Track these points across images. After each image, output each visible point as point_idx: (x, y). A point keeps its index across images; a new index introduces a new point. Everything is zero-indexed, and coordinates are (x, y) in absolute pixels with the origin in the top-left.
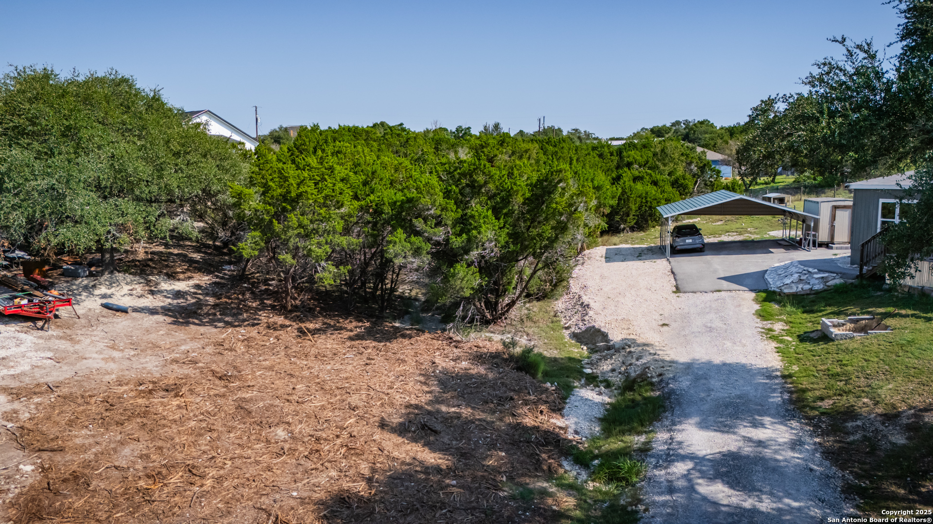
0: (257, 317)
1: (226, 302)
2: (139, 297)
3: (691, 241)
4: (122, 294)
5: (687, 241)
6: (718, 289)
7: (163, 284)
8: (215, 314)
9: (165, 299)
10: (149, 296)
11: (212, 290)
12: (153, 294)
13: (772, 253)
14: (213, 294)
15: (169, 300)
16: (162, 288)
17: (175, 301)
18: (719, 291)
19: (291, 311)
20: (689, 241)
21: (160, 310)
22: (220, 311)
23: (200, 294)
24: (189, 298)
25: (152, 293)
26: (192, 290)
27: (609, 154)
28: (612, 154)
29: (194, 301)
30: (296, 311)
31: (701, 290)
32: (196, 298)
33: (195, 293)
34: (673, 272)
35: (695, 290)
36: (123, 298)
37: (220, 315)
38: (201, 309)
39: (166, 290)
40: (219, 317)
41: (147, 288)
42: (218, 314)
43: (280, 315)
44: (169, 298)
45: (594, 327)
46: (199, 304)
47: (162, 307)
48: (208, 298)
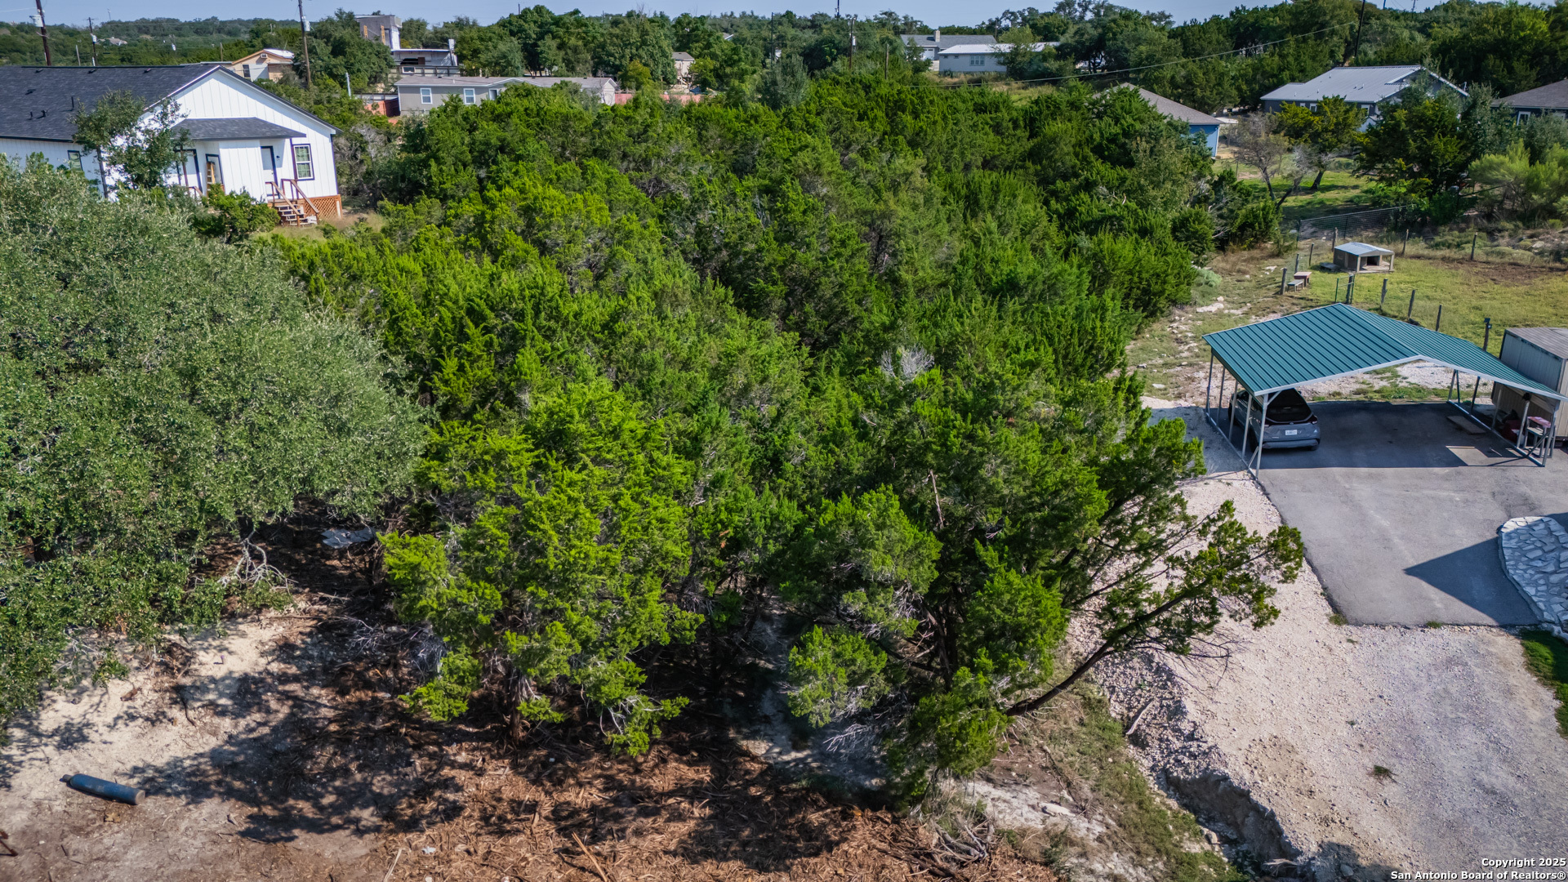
0: (447, 772)
1: (361, 703)
2: (153, 723)
3: (1295, 432)
4: (110, 720)
5: (1288, 433)
6: (1429, 619)
7: (202, 656)
8: (345, 772)
9: (216, 720)
10: (176, 712)
11: (321, 658)
12: (185, 705)
13: (1458, 462)
14: (325, 670)
15: (226, 724)
16: (204, 672)
17: (242, 723)
18: (1434, 625)
19: (525, 746)
20: (1292, 432)
21: (213, 776)
22: (357, 758)
23: (296, 679)
24: (273, 705)
25: (181, 696)
26: (275, 667)
27: (1010, 125)
28: (1016, 126)
29: (283, 711)
30: (536, 746)
31: (1393, 619)
32: (286, 696)
33: (284, 678)
35: (1380, 620)
36: (113, 736)
37: (360, 769)
38: (312, 757)
39: (213, 680)
40: (358, 777)
41: (166, 681)
42: (353, 767)
43: (500, 757)
44: (222, 712)
45: (1225, 778)
46: (301, 727)
47: (215, 756)
48: (315, 691)
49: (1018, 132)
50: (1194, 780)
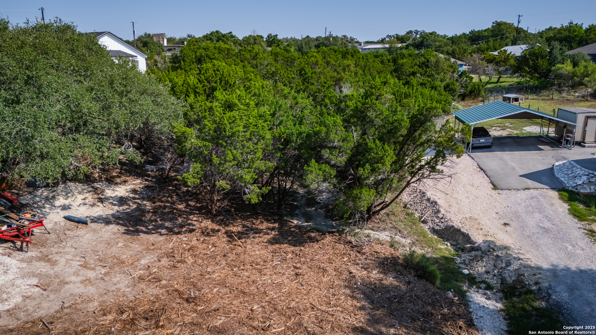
0: (189, 221)
1: (160, 206)
2: (92, 206)
3: (483, 140)
4: (78, 204)
5: (481, 141)
6: (527, 187)
7: (107, 191)
8: (156, 221)
9: (113, 207)
10: (99, 204)
11: (146, 194)
12: (102, 202)
13: (541, 150)
14: (148, 197)
15: (116, 208)
16: (108, 195)
17: (121, 208)
18: (528, 189)
19: (216, 216)
21: (112, 219)
22: (160, 217)
23: (138, 199)
24: (131, 204)
25: (101, 200)
26: (131, 195)
29: (135, 206)
30: (219, 215)
31: (514, 188)
32: (136, 203)
33: (134, 198)
34: (482, 169)
35: (510, 188)
36: (79, 208)
37: (161, 220)
38: (145, 216)
39: (111, 197)
40: (160, 222)
41: (96, 196)
42: (158, 220)
43: (207, 219)
44: (115, 205)
45: (453, 226)
46: (141, 210)
47: (113, 215)
48: (145, 202)
49: (390, 63)
50: (443, 229)
